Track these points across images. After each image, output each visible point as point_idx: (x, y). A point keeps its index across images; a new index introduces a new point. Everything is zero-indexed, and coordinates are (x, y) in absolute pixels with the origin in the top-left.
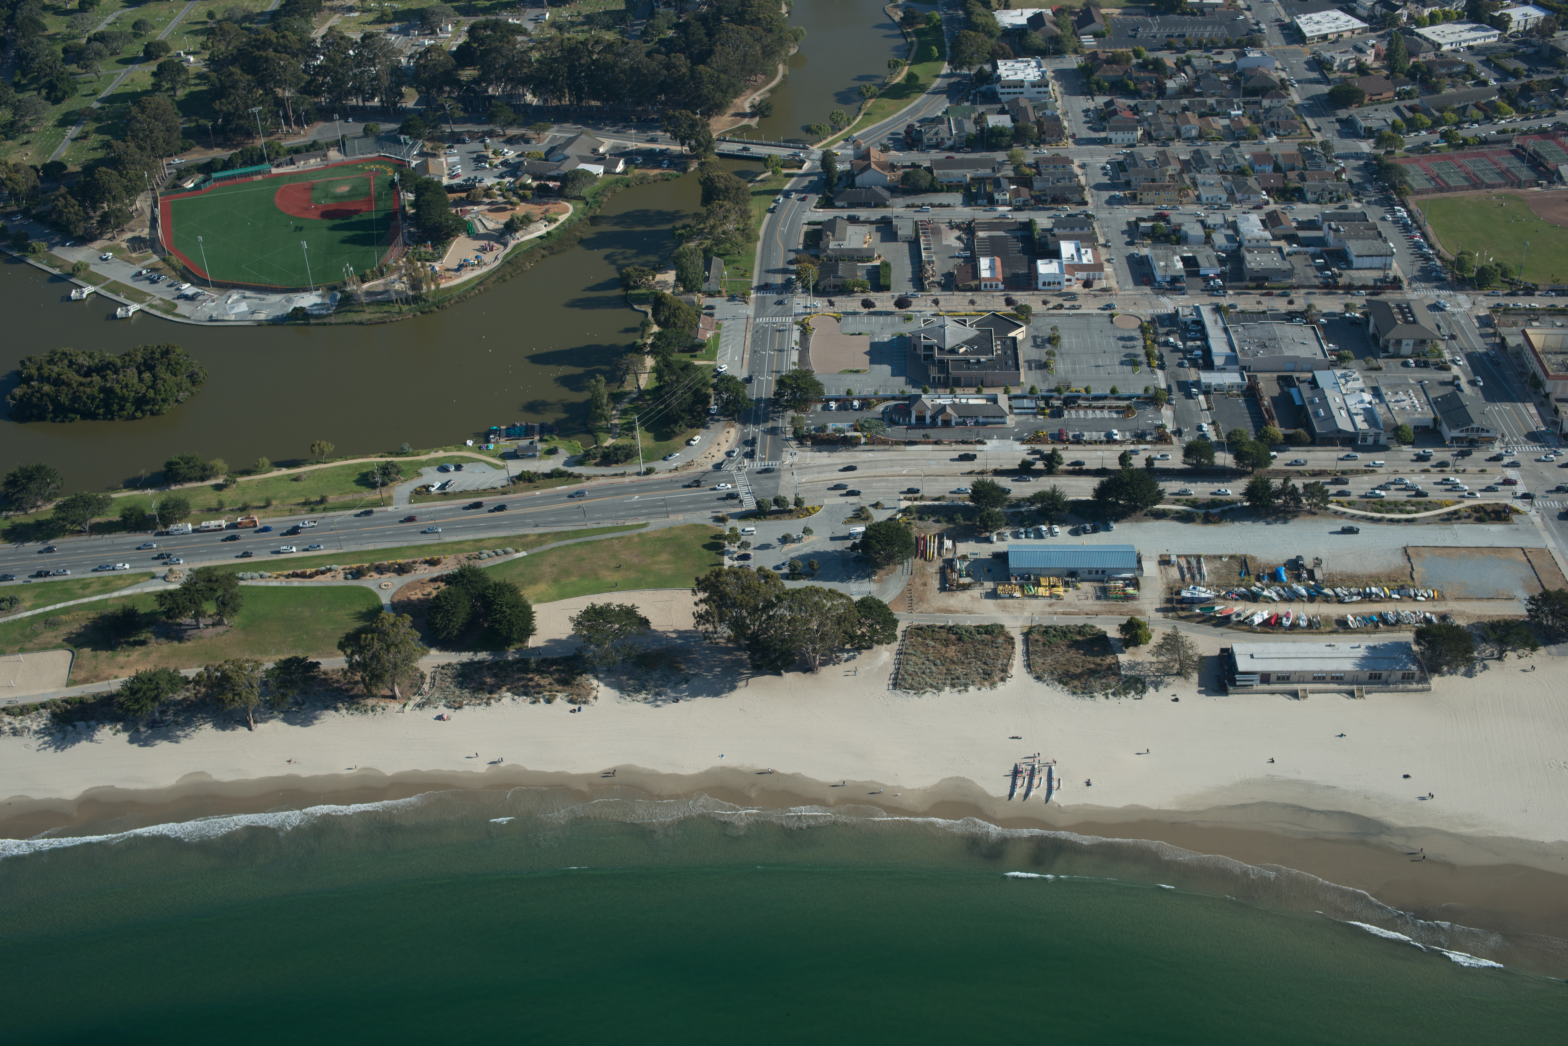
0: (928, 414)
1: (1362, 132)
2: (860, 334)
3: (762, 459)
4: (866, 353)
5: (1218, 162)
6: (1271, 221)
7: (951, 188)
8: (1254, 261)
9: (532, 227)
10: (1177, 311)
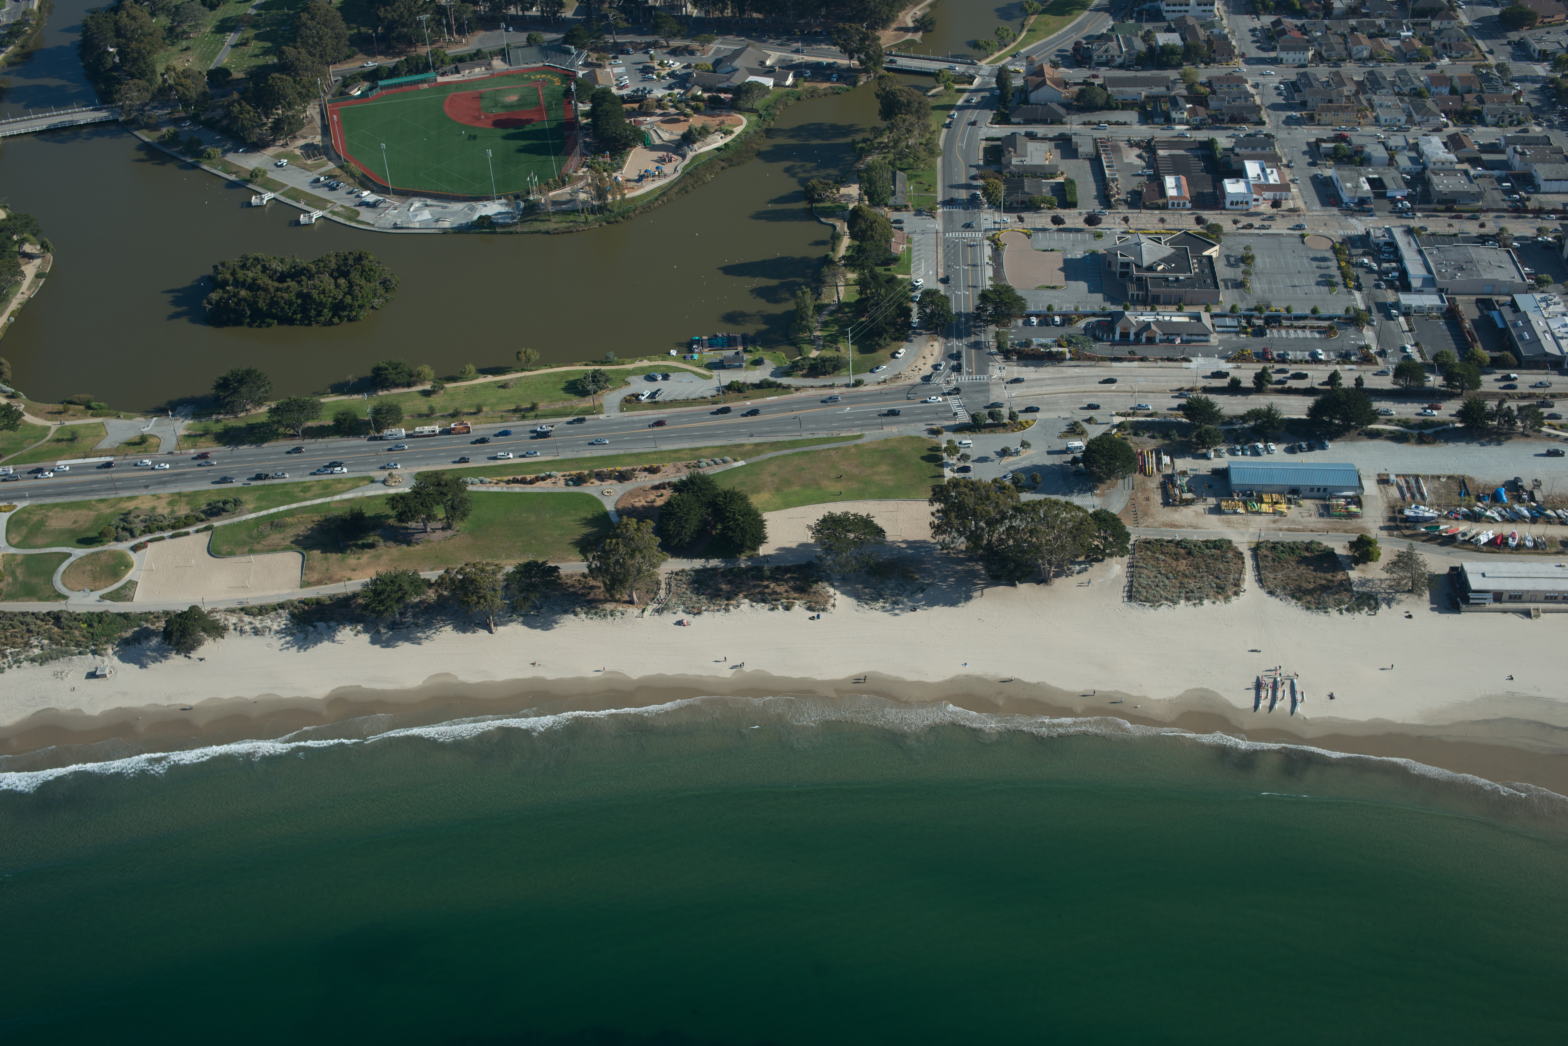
0: (1132, 331)
1: (1536, 55)
2: (1052, 250)
3: (969, 373)
4: (1060, 269)
5: (1393, 84)
6: (1454, 143)
7: (1126, 106)
8: (1442, 184)
9: (709, 139)
10: (1368, 233)
